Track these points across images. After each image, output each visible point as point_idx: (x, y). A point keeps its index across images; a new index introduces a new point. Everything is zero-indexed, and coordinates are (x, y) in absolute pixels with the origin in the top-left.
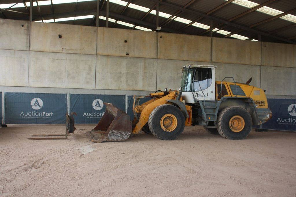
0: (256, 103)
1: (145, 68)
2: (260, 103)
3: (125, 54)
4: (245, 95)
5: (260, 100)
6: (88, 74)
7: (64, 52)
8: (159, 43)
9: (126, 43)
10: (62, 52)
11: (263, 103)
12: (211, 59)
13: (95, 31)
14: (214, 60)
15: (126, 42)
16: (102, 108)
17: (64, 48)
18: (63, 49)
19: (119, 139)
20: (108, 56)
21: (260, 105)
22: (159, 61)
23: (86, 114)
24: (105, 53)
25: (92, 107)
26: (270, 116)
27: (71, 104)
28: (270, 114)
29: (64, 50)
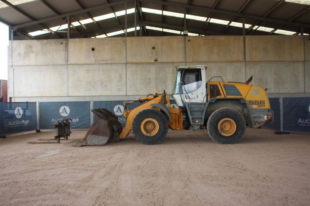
0: (254, 103)
1: (174, 72)
2: (259, 103)
3: (153, 61)
4: (241, 95)
5: (260, 100)
6: (119, 81)
7: (97, 63)
8: (187, 46)
9: (154, 50)
10: (95, 63)
11: (263, 103)
12: (245, 59)
13: (124, 41)
14: (248, 59)
15: (153, 48)
16: (123, 113)
17: (97, 59)
18: (96, 60)
19: (97, 143)
20: (137, 64)
21: (260, 105)
24: (135, 61)
25: (113, 113)
26: (268, 117)
28: (268, 115)
29: (97, 61)
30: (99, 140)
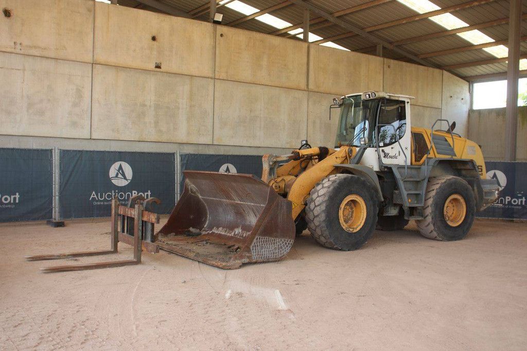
1: (191, 97)
4: (456, 156)
6: (75, 105)
7: (18, 51)
8: (217, 46)
9: (154, 43)
10: (13, 50)
11: (480, 170)
12: (308, 85)
14: (311, 87)
15: (154, 39)
16: (129, 181)
17: (19, 42)
18: (15, 43)
20: (117, 67)
22: (218, 83)
23: (95, 196)
24: (112, 60)
25: (108, 180)
27: (62, 173)
29: (18, 47)
30: (275, 249)
